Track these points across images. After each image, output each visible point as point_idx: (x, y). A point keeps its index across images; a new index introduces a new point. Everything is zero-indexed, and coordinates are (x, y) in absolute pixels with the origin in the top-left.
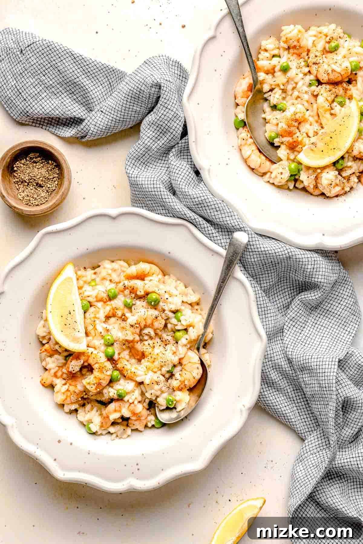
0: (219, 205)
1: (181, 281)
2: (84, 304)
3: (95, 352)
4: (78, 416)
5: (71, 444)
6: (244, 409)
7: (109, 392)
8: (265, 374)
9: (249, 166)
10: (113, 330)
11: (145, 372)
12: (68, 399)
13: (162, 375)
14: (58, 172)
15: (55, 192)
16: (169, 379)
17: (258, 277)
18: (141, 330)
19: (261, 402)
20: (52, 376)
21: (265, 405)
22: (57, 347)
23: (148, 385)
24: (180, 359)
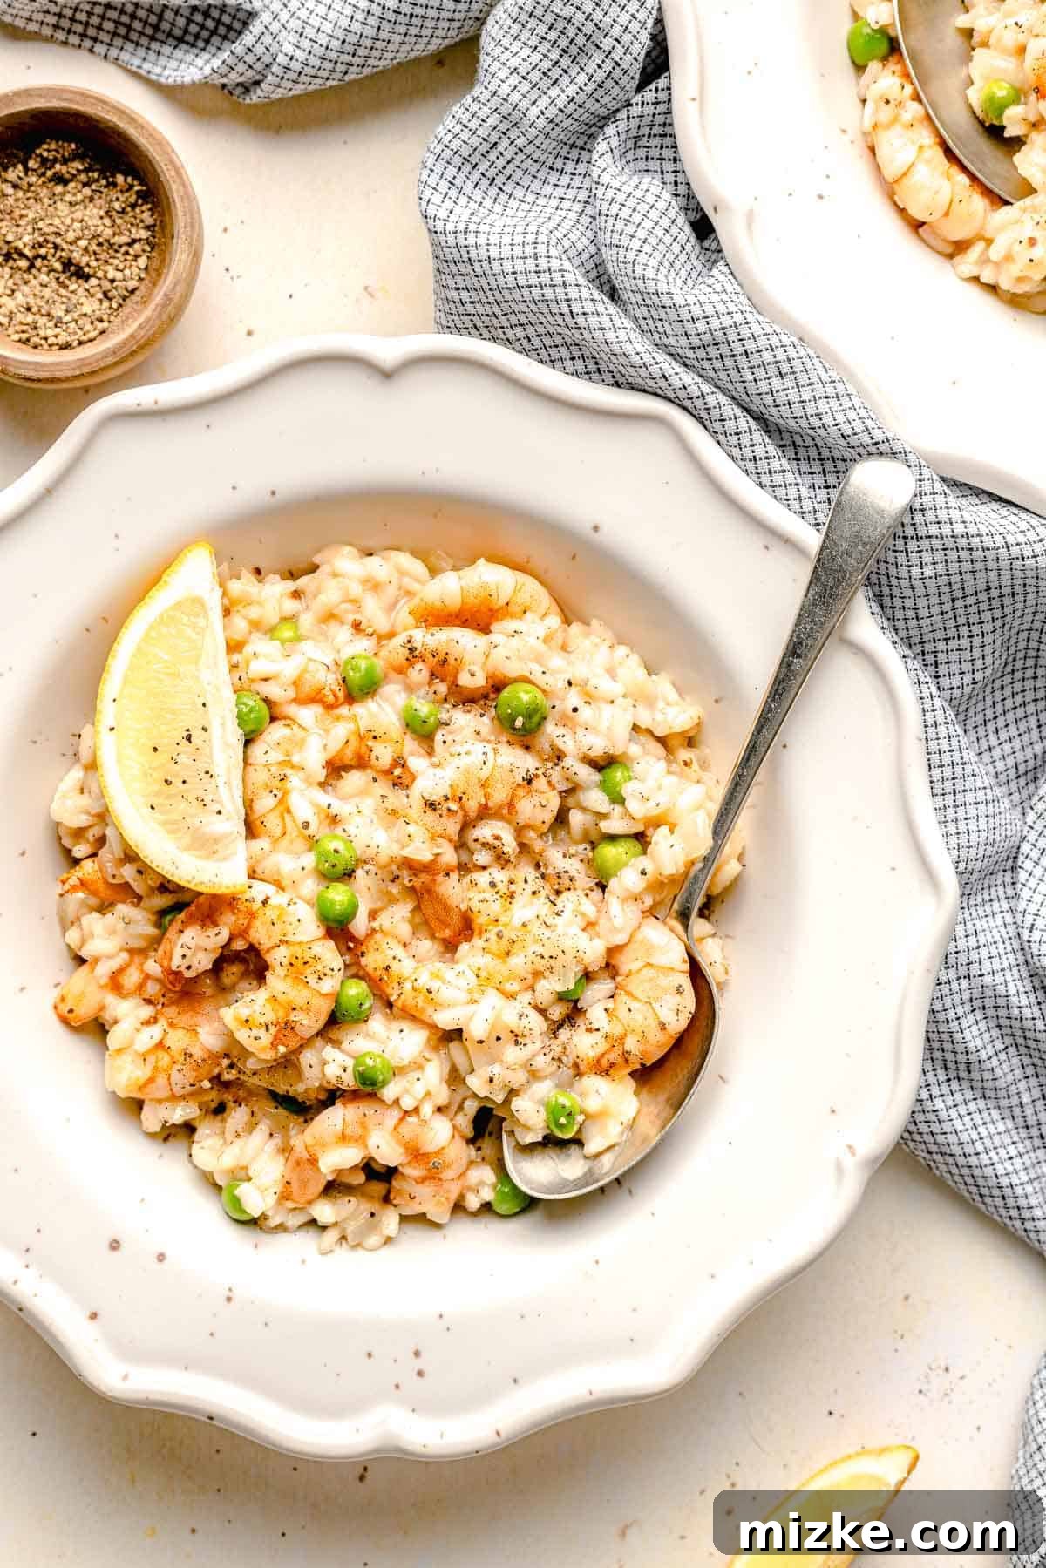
0: (791, 351)
1: (633, 648)
2: (245, 710)
3: (279, 899)
4: (195, 1148)
5: (161, 1258)
6: (850, 1164)
7: (324, 1063)
8: (943, 1027)
9: (902, 212)
10: (357, 819)
11: (470, 991)
12: (161, 1080)
13: (536, 1008)
14: (150, 221)
15: (135, 298)
16: (560, 1026)
17: (929, 647)
18: (466, 825)
19: (917, 1137)
20: (101, 987)
21: (934, 1148)
22: (128, 872)
23: (481, 1042)
24: (613, 951)
